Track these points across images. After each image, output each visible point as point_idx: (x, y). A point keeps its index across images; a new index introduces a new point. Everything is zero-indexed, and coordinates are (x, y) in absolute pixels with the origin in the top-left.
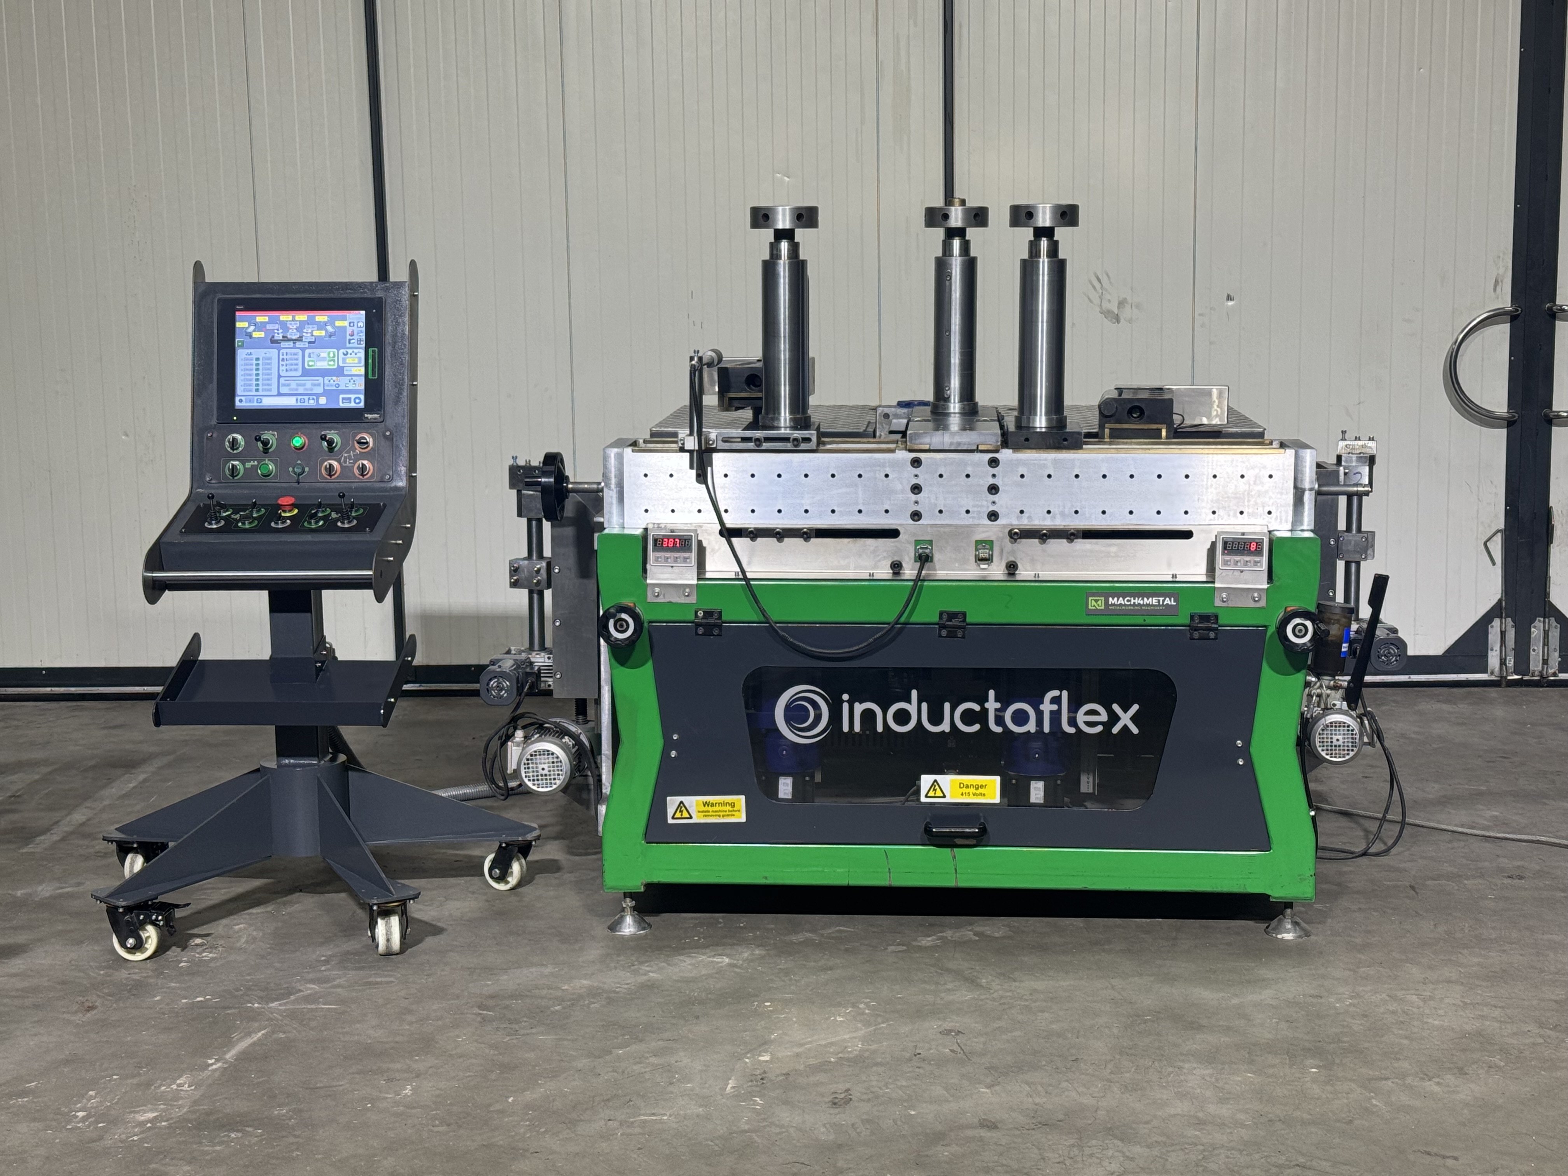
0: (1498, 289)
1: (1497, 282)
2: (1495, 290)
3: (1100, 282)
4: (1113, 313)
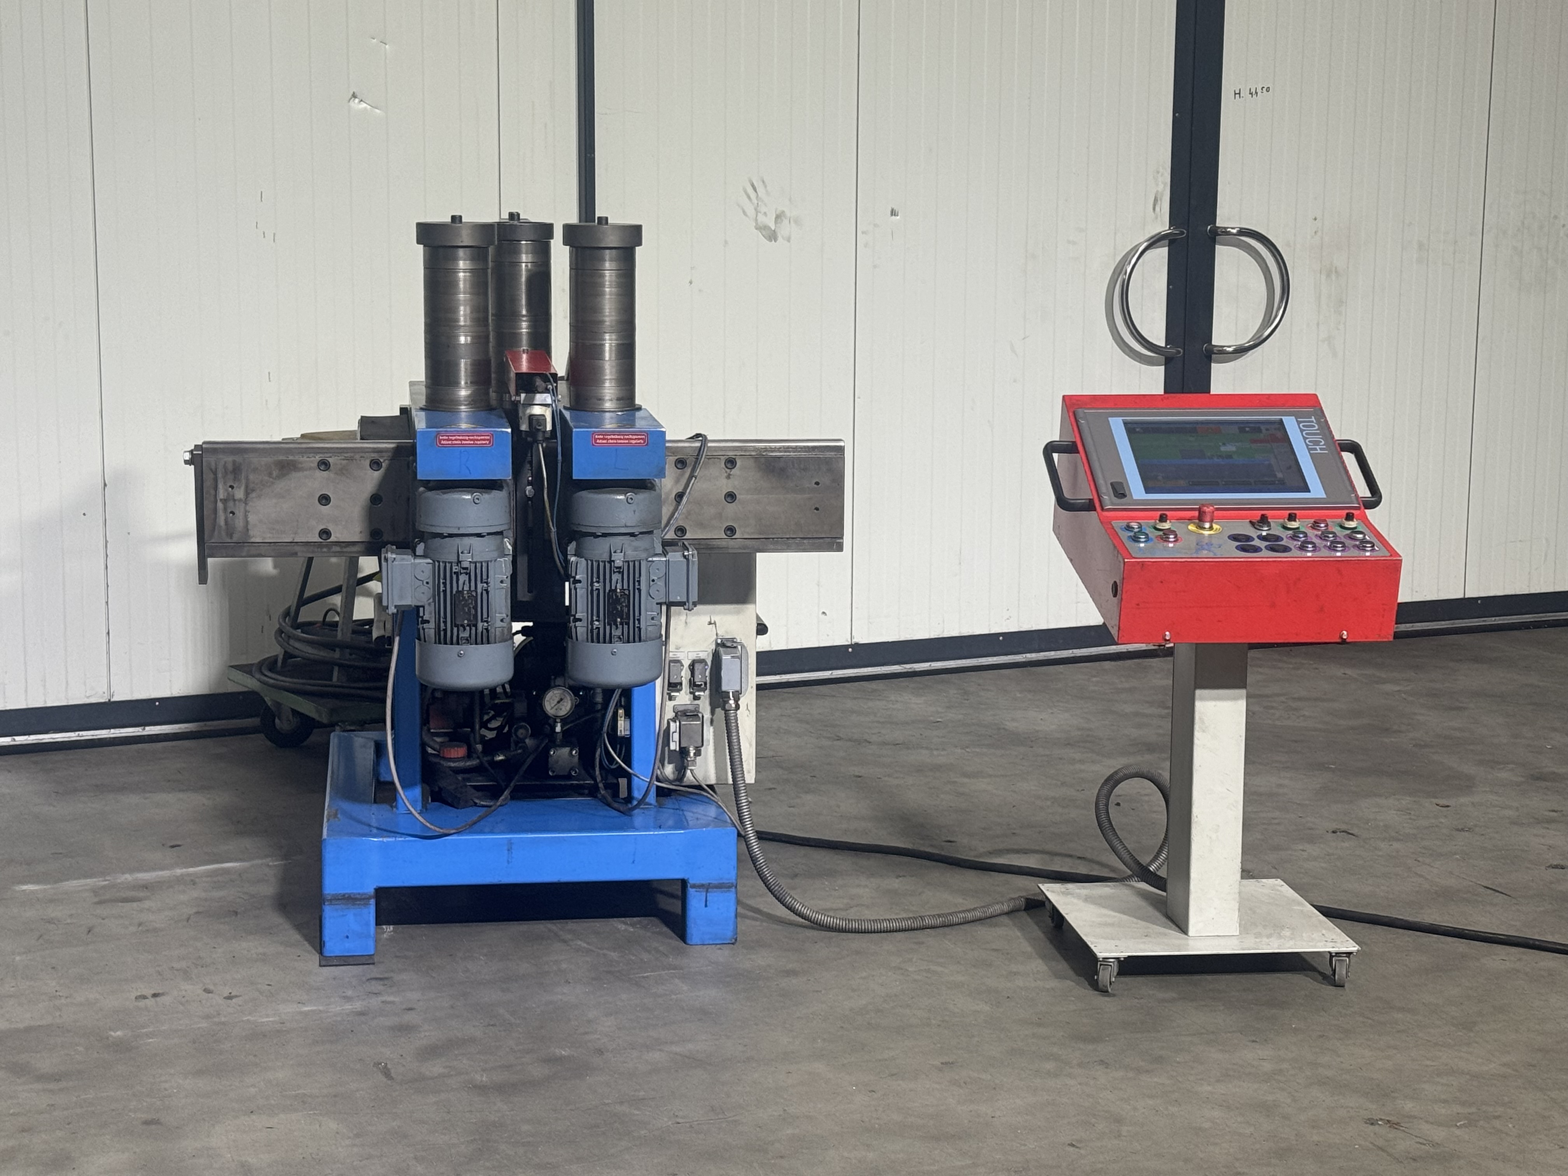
0: (1157, 209)
1: (1156, 200)
2: (1154, 209)
3: (756, 191)
4: (770, 228)
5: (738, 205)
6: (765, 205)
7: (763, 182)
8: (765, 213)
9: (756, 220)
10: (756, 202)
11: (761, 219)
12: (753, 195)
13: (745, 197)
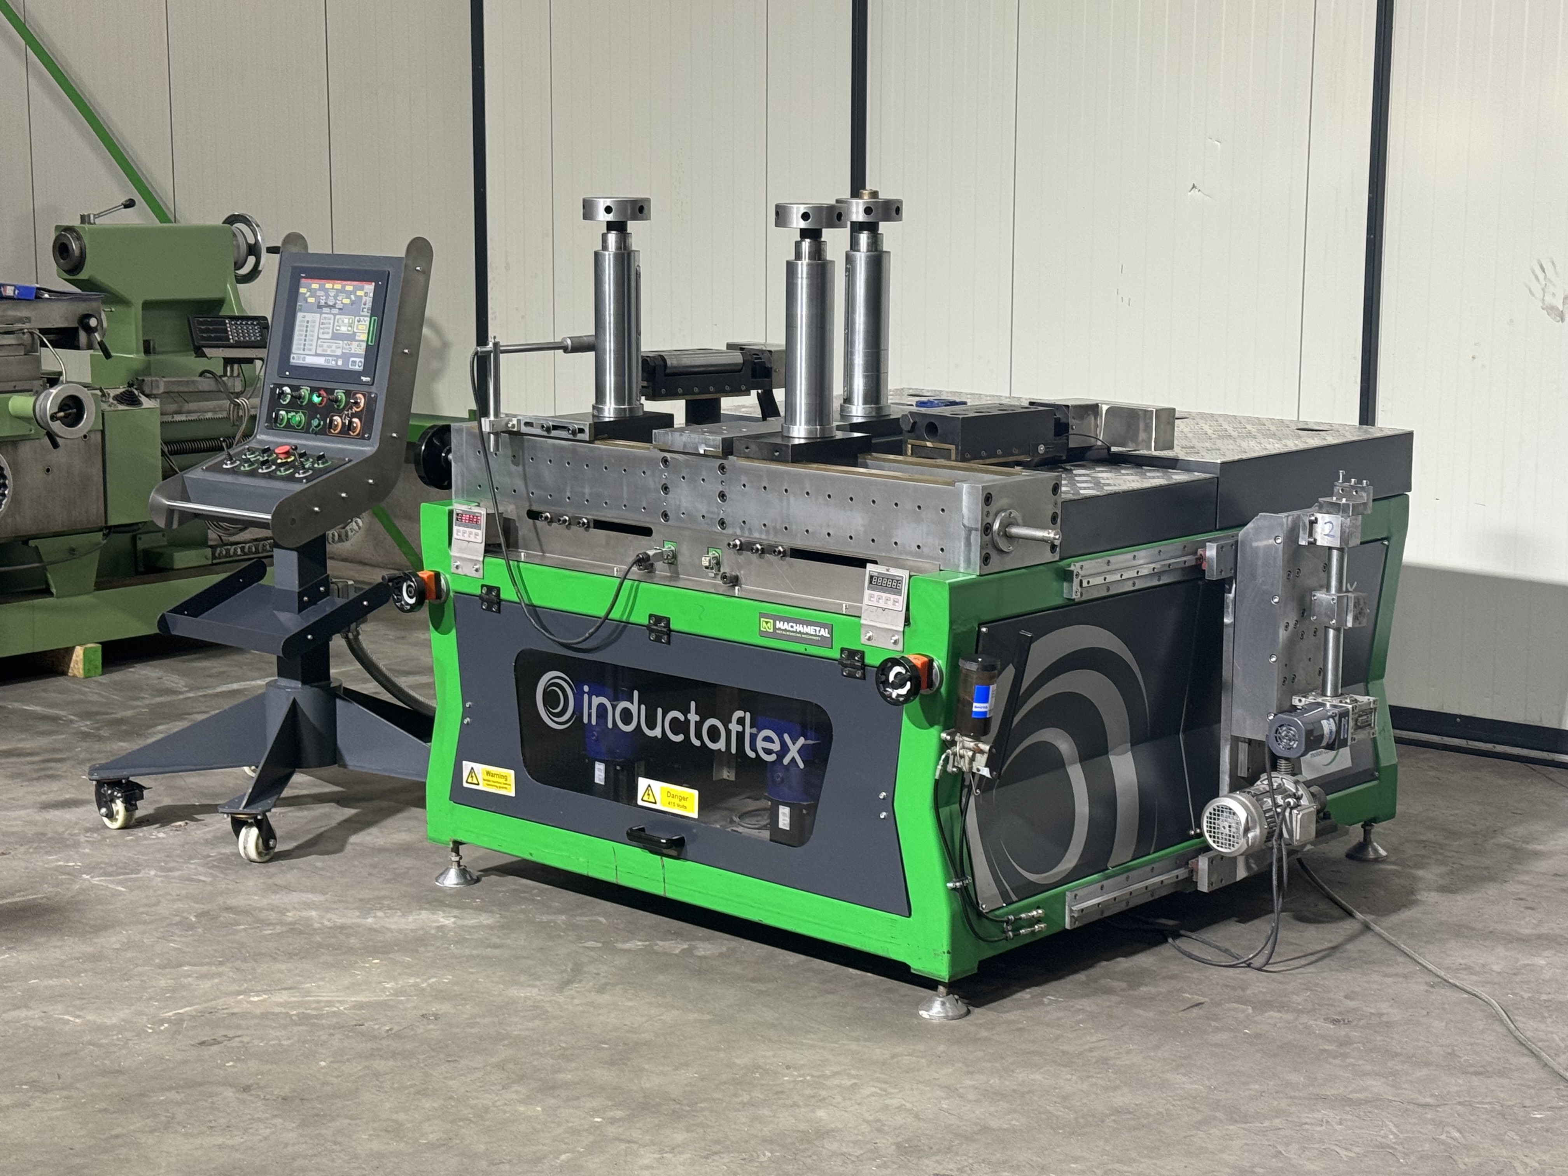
3: (1544, 271)
4: (1557, 309)
5: (1526, 286)
6: (1554, 285)
7: (1553, 263)
8: (1554, 295)
9: (1543, 300)
10: (1543, 283)
11: (1549, 299)
12: (1541, 276)
13: (1533, 277)
